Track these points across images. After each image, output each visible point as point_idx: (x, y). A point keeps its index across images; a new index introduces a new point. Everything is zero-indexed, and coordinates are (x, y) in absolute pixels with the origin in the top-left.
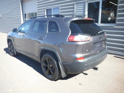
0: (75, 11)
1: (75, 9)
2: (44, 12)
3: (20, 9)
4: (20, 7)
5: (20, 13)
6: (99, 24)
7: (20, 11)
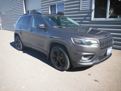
0: (81, 6)
1: (81, 4)
2: (48, 8)
3: (23, 6)
4: (23, 4)
5: (23, 10)
6: (107, 19)
7: (23, 8)
